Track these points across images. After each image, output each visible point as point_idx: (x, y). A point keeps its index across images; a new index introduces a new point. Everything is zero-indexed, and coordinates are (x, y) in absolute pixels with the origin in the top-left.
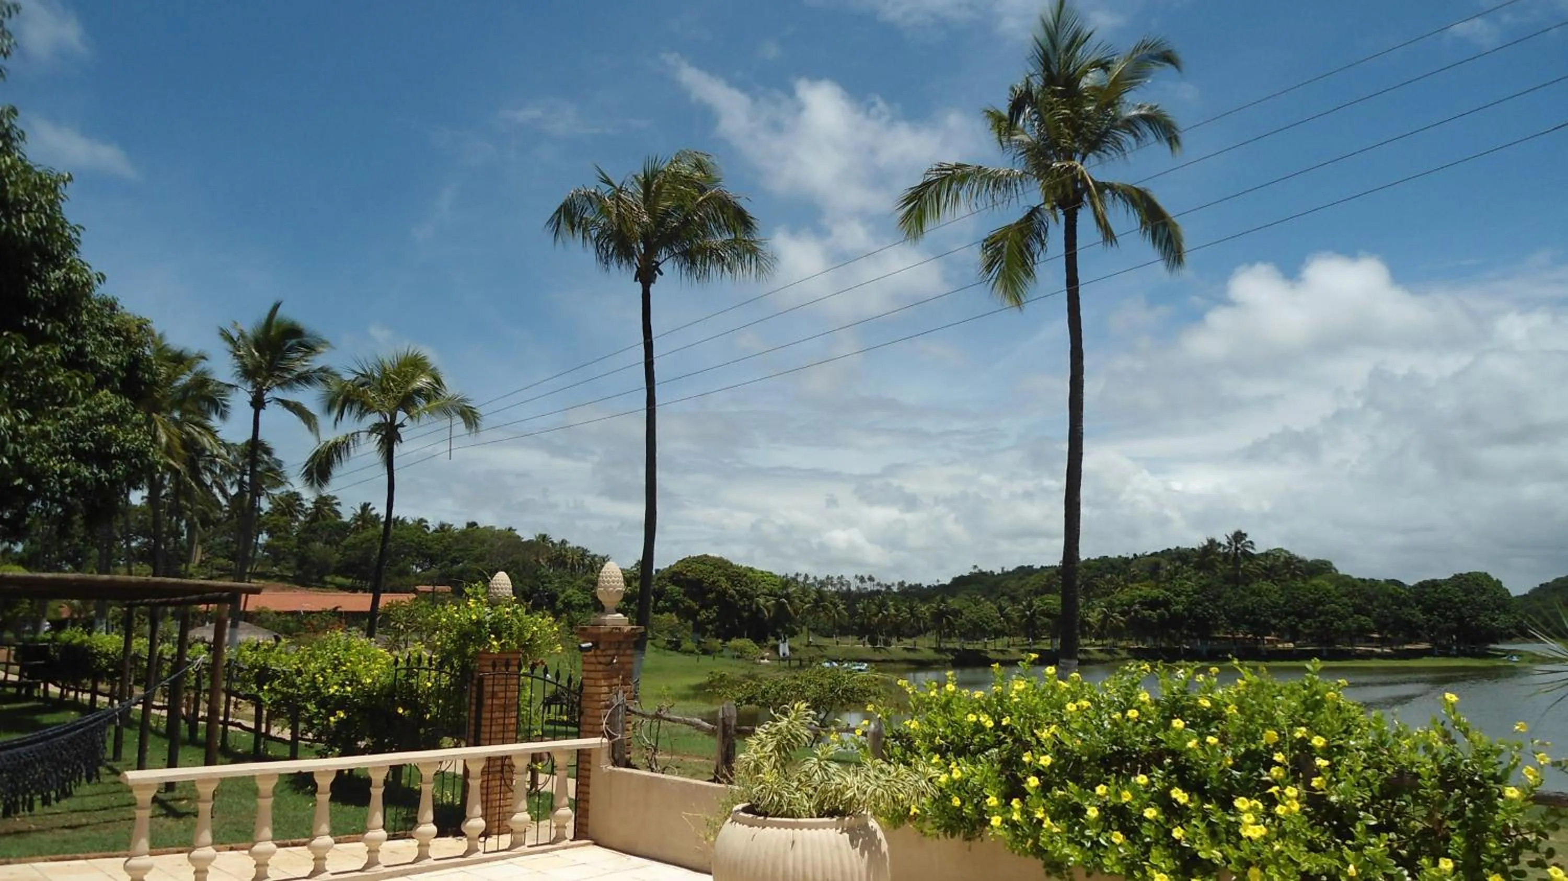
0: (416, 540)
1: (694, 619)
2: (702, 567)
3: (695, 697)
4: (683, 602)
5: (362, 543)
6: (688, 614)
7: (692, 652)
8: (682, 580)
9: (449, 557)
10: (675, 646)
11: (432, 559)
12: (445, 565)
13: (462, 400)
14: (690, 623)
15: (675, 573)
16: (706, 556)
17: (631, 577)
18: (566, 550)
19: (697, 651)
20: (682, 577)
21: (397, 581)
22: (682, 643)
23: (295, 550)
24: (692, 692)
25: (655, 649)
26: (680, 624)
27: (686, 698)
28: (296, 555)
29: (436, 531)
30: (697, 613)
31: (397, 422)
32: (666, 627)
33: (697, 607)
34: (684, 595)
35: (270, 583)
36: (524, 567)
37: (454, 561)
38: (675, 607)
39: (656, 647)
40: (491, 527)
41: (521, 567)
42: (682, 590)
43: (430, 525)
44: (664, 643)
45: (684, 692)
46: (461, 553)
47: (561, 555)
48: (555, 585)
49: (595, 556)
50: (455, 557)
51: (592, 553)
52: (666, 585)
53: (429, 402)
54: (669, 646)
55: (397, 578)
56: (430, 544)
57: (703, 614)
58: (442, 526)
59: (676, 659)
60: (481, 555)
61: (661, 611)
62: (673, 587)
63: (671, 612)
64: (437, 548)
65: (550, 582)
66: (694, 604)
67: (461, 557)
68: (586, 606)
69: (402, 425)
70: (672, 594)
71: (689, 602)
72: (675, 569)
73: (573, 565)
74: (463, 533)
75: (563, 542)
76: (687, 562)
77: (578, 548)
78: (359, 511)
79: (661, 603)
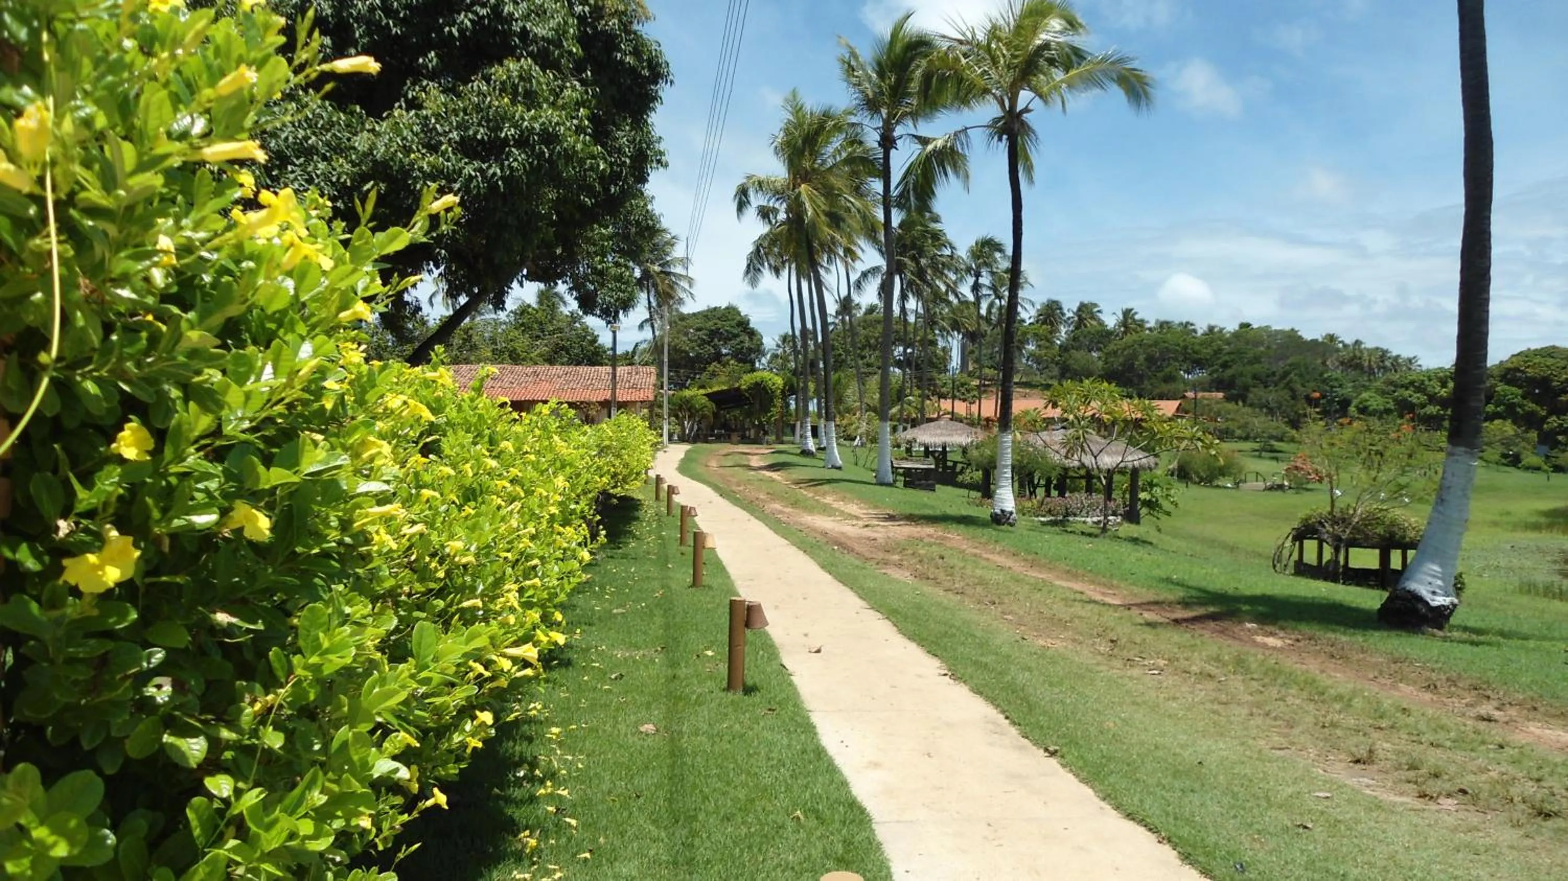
0: (1182, 344)
1: (1539, 429)
2: (1550, 361)
3: (1550, 526)
4: (1521, 406)
5: (1124, 349)
6: (1529, 421)
7: (1538, 469)
8: (1520, 378)
9: (1220, 361)
10: (1514, 461)
11: (1199, 363)
12: (1217, 371)
13: (1120, 61)
14: (1533, 435)
15: (1509, 370)
16: (1554, 347)
17: (1446, 377)
18: (1361, 351)
19: (1546, 467)
20: (1519, 374)
21: (1165, 388)
22: (1522, 457)
23: (1058, 358)
24: (1543, 520)
25: (1484, 464)
26: (1517, 435)
27: (1536, 527)
28: (1057, 363)
29: (1205, 334)
30: (1544, 420)
31: (1020, 106)
32: (1498, 438)
33: (1544, 413)
34: (1524, 397)
35: (1035, 391)
36: (1307, 368)
37: (1225, 366)
38: (1510, 412)
39: (1486, 461)
40: (1267, 327)
41: (1303, 369)
42: (1520, 392)
43: (1197, 327)
44: (1497, 457)
45: (1533, 519)
46: (1233, 357)
47: (1355, 357)
48: (1347, 390)
49: (1398, 356)
50: (1227, 362)
51: (1394, 354)
52: (1496, 385)
53: (1067, 71)
54: (1504, 461)
55: (1163, 385)
56: (1197, 348)
57: (1553, 421)
58: (1211, 329)
59: (1514, 477)
60: (1255, 358)
61: (1491, 417)
62: (1506, 387)
63: (1504, 419)
64: (1207, 352)
65: (1340, 386)
66: (1539, 409)
67: (1233, 361)
68: (1388, 411)
69: (1026, 110)
70: (1505, 396)
71: (1531, 406)
72: (1510, 365)
73: (1370, 366)
74: (1236, 335)
75: (1358, 343)
76: (1526, 356)
77: (1377, 349)
78: (1121, 317)
79: (1490, 408)
